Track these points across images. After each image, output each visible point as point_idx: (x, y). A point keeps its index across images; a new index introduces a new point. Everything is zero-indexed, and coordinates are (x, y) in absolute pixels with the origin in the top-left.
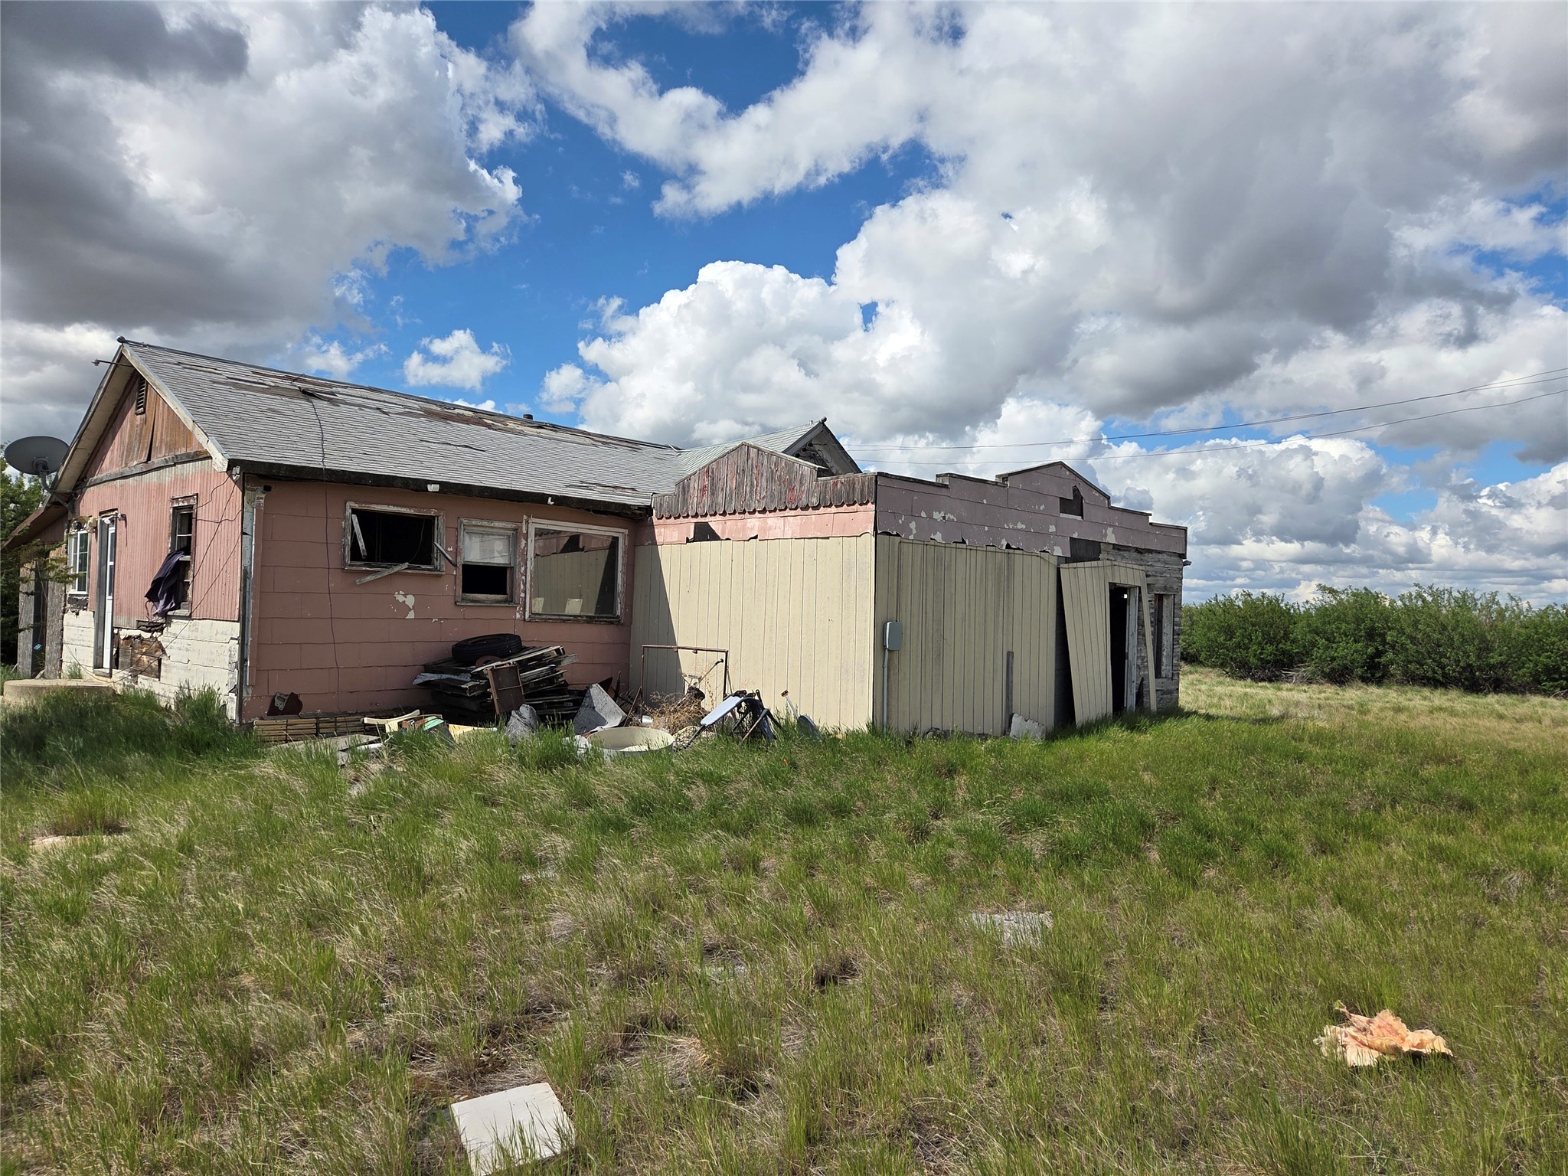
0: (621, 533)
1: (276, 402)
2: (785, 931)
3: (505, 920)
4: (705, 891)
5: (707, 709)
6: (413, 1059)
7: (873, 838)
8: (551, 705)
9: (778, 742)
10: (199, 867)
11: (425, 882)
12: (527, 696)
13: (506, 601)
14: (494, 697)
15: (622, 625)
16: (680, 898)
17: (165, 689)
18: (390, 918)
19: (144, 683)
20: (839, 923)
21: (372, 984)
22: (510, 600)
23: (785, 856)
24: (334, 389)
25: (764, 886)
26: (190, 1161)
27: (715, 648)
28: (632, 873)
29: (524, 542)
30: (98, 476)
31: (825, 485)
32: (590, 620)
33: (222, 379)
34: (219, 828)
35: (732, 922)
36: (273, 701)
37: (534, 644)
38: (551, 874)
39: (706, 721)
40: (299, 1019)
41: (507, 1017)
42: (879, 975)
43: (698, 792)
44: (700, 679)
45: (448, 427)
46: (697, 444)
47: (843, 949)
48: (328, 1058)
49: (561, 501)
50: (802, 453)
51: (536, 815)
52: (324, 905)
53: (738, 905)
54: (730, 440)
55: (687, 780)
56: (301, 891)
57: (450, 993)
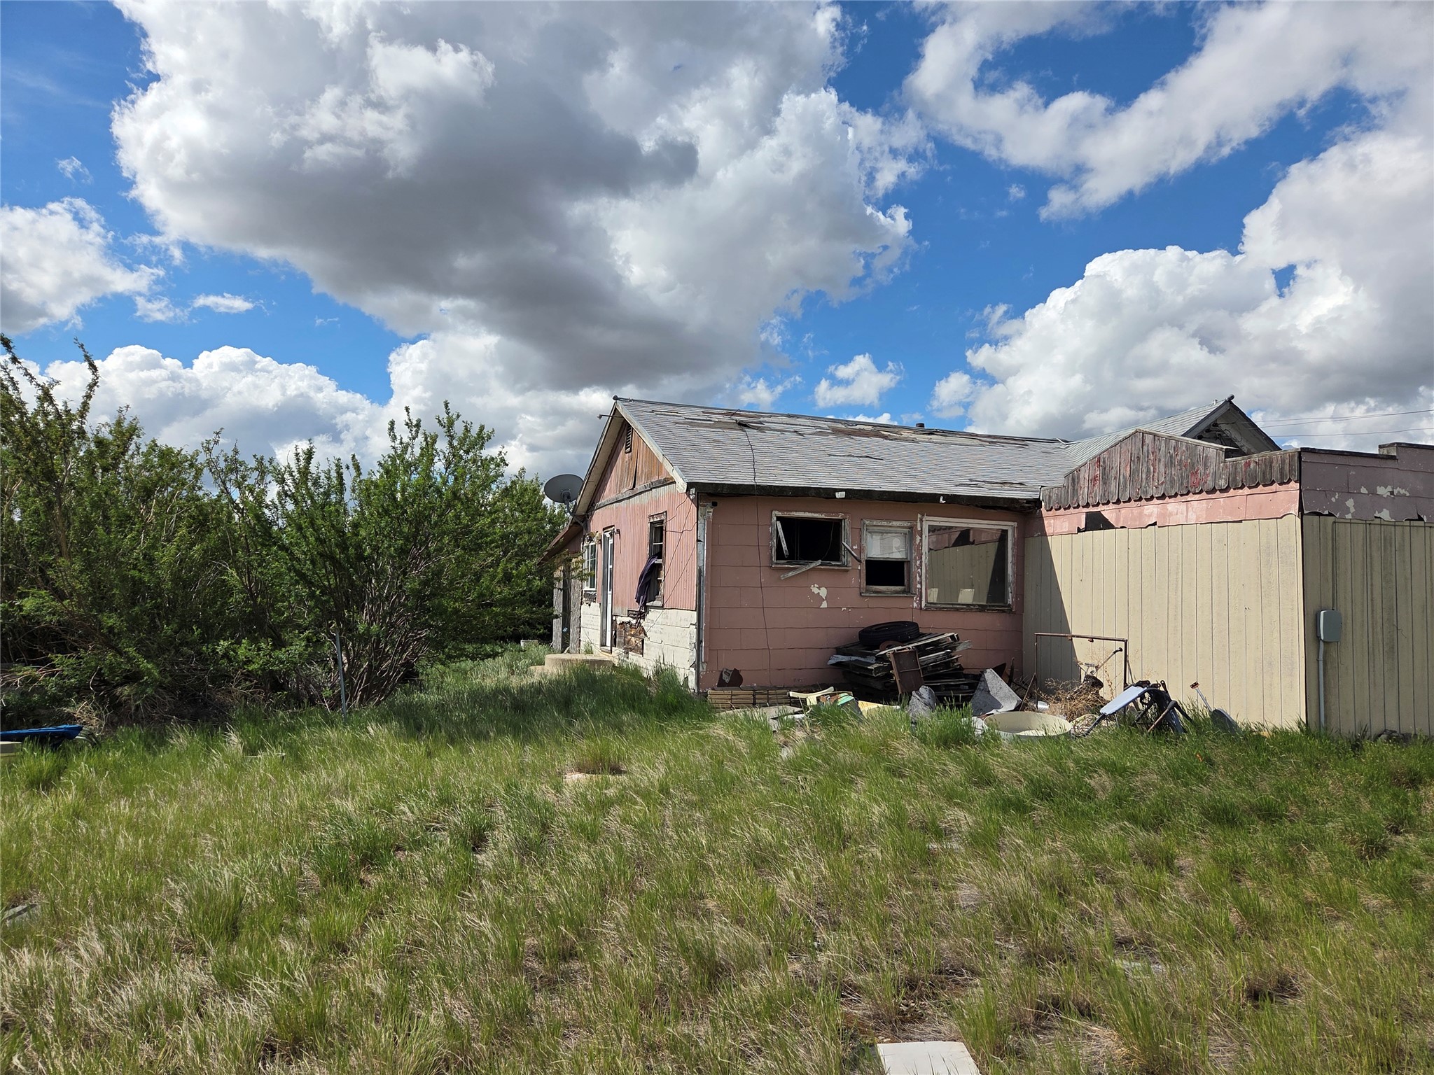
0: (1010, 526)
1: (718, 433)
2: (1208, 936)
3: (916, 883)
4: (1113, 882)
5: (1106, 697)
6: (843, 996)
7: (1312, 848)
8: (948, 687)
9: (1189, 736)
10: (674, 807)
11: (845, 839)
12: (926, 678)
13: (904, 592)
14: (896, 678)
15: (1014, 613)
16: (1086, 885)
17: (646, 663)
18: (818, 867)
19: (634, 658)
20: (1275, 936)
21: (806, 923)
22: (908, 591)
23: (1203, 856)
24: (762, 419)
25: (1181, 885)
26: (675, 1047)
27: (1113, 636)
28: (1035, 854)
29: (919, 538)
30: (602, 501)
31: (1235, 465)
32: (982, 609)
33: (682, 420)
34: (687, 776)
35: (1146, 918)
36: (721, 675)
37: (931, 631)
38: (955, 846)
39: (1106, 710)
40: (750, 944)
41: (921, 972)
42: (1328, 1000)
43: (1101, 781)
44: (1097, 667)
45: (852, 441)
46: (1088, 434)
47: (1279, 965)
48: (775, 983)
49: (951, 499)
50: (1206, 435)
51: (939, 789)
52: (766, 849)
53: (1152, 901)
54: (1123, 427)
55: (1088, 768)
56: (748, 835)
57: (870, 942)
